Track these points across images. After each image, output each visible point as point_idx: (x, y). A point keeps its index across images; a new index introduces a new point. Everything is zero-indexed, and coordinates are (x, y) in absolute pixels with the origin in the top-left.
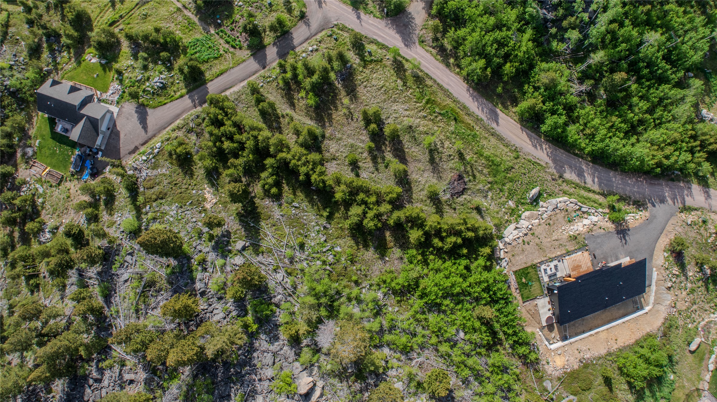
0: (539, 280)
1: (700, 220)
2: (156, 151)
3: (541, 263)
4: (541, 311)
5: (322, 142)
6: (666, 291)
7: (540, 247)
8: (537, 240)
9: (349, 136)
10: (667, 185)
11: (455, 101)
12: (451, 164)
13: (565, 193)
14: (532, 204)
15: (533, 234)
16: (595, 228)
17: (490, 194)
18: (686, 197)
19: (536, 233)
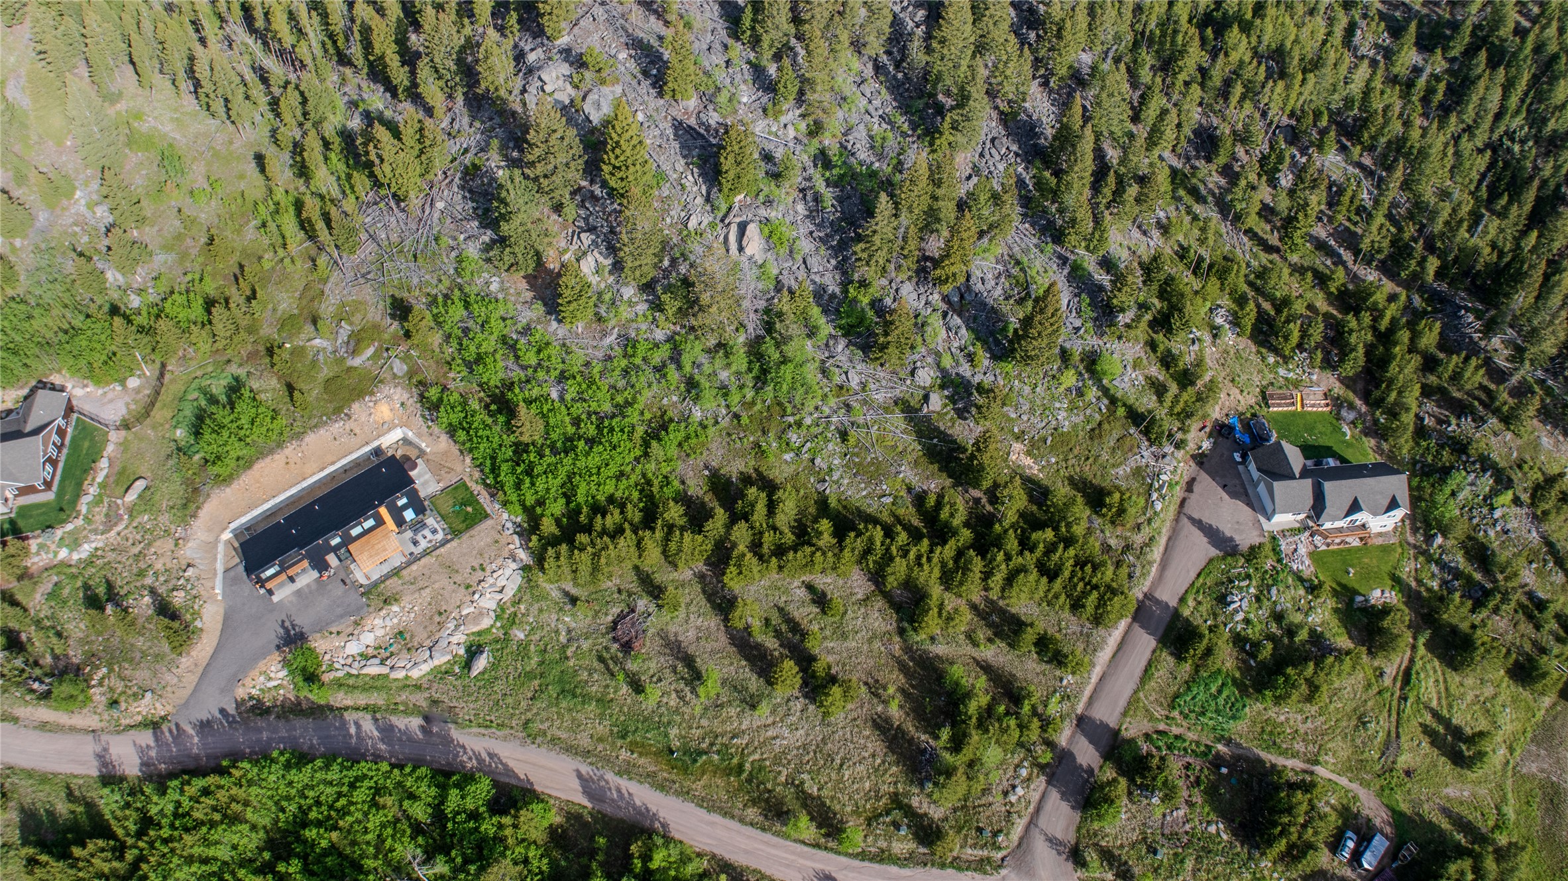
3: (444, 542)
5: (900, 620)
7: (450, 569)
9: (859, 651)
11: (685, 794)
13: (418, 687)
15: (468, 587)
16: (350, 630)
17: (563, 638)
18: (154, 746)
19: (462, 590)
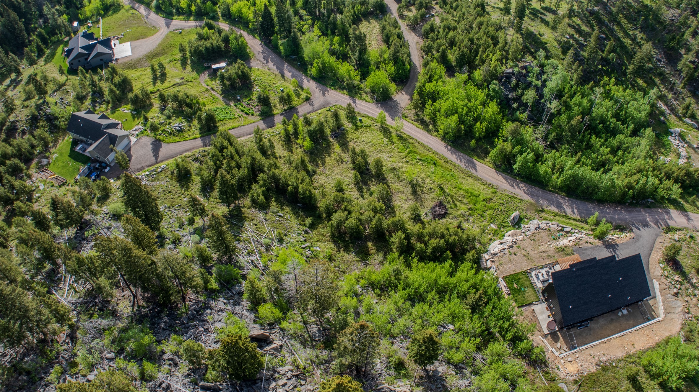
0: (532, 285)
1: (687, 237)
2: (160, 170)
3: (532, 270)
4: (540, 318)
6: (673, 299)
7: (527, 257)
8: (523, 252)
9: (338, 174)
10: (646, 212)
12: (432, 195)
14: (514, 226)
15: (518, 247)
16: (581, 242)
17: (471, 219)
18: (668, 221)
19: (522, 246)
